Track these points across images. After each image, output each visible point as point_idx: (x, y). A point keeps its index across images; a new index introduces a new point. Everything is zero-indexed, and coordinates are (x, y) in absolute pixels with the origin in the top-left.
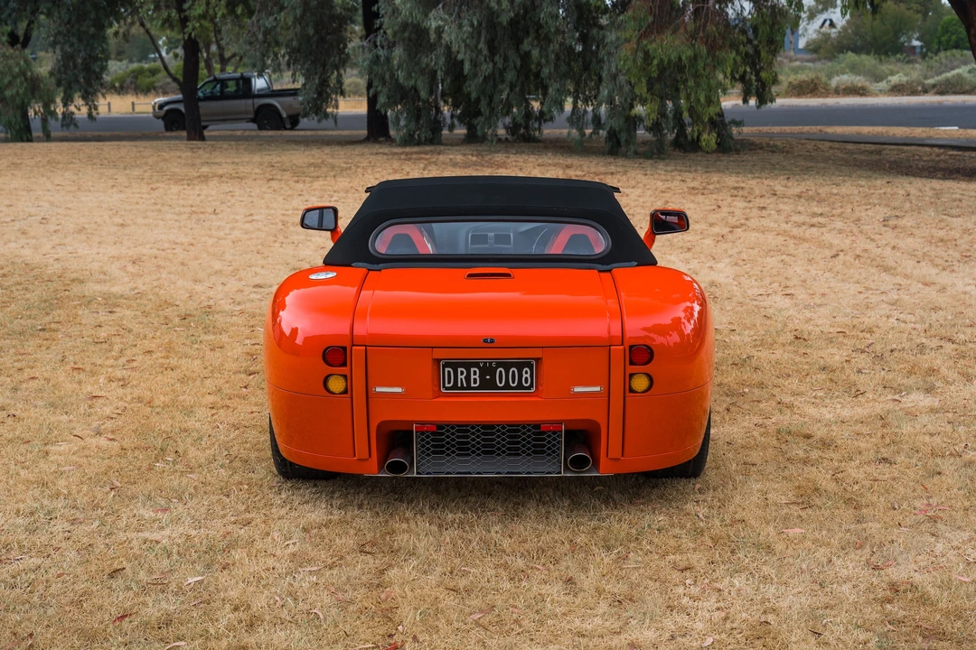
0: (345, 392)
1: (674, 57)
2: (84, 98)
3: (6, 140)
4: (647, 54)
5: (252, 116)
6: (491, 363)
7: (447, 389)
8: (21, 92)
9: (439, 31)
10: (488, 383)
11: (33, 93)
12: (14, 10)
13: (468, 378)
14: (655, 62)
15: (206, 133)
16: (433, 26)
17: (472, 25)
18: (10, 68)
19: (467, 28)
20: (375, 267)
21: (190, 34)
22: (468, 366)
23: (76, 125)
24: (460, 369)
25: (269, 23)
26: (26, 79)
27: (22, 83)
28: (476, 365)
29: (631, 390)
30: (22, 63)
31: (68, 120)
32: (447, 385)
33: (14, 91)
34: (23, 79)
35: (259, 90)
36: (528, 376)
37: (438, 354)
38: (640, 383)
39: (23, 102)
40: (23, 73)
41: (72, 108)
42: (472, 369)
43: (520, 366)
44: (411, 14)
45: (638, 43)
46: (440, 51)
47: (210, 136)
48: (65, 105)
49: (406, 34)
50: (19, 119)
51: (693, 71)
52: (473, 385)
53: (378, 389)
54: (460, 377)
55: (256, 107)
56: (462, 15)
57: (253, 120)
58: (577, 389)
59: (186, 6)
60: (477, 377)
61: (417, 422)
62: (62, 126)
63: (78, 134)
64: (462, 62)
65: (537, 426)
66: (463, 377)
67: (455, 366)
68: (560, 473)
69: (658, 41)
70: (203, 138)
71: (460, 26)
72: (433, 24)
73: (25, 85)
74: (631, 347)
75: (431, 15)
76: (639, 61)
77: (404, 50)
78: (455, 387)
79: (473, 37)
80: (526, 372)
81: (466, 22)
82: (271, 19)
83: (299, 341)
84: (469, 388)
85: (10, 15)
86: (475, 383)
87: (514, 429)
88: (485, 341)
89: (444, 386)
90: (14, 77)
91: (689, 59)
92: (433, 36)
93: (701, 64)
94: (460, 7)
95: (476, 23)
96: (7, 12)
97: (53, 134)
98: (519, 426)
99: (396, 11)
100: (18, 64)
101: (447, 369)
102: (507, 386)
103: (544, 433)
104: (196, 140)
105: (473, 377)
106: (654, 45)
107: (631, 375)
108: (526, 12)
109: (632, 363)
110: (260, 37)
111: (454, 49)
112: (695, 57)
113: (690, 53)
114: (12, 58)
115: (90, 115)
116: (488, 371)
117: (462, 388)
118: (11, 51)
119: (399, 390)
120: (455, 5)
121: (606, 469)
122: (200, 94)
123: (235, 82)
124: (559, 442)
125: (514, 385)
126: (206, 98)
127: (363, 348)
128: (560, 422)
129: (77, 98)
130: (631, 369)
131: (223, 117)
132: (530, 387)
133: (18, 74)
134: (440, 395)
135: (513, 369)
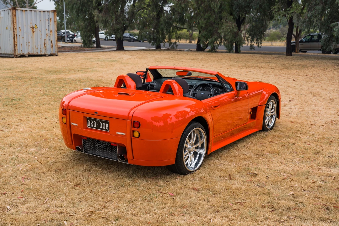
0: (65, 123)
2: (257, 40)
3: (227, 52)
5: (320, 48)
6: (98, 120)
7: (89, 127)
8: (230, 37)
10: (98, 127)
12: (237, 11)
13: (93, 124)
22: (93, 120)
23: (254, 49)
24: (91, 121)
26: (232, 33)
29: (134, 136)
30: (231, 28)
31: (252, 47)
32: (88, 125)
34: (231, 33)
36: (107, 126)
37: (85, 115)
38: (136, 134)
41: (253, 43)
42: (94, 121)
43: (106, 123)
47: (294, 54)
48: (251, 42)
53: (73, 124)
54: (91, 123)
57: (320, 50)
58: (118, 133)
60: (95, 124)
61: (83, 136)
62: (250, 49)
63: (256, 52)
65: (110, 143)
67: (90, 120)
68: (118, 160)
70: (291, 55)
73: (232, 35)
74: (134, 122)
78: (90, 126)
84: (93, 127)
85: (236, 13)
86: (95, 126)
88: (95, 113)
97: (241, 51)
98: (106, 142)
100: (230, 28)
101: (88, 120)
102: (102, 129)
103: (112, 146)
104: (289, 55)
105: (94, 124)
107: (134, 131)
109: (134, 127)
114: (228, 26)
115: (258, 46)
116: (98, 123)
117: (92, 127)
119: (76, 124)
121: (130, 162)
122: (304, 40)
123: (317, 36)
124: (117, 150)
125: (104, 129)
126: (306, 42)
127: (69, 110)
128: (116, 143)
129: (255, 39)
130: (133, 129)
131: (310, 48)
132: (108, 130)
133: (230, 32)
134: (87, 128)
135: (104, 123)
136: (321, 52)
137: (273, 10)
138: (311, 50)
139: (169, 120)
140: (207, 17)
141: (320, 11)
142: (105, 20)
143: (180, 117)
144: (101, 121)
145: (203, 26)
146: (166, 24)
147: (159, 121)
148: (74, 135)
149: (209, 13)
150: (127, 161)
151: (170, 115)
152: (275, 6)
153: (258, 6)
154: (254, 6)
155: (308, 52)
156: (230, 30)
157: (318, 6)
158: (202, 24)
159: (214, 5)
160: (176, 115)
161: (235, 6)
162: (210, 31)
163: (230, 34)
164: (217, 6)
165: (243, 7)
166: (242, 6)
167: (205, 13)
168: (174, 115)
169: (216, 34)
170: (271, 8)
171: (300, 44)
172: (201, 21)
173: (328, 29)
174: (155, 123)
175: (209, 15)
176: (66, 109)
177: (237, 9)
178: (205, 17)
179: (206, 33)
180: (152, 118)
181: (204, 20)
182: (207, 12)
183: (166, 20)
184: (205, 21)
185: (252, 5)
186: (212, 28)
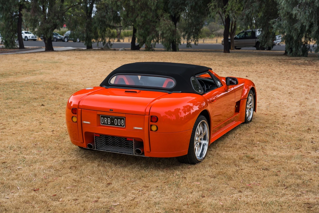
0: (76, 122)
2: (194, 37)
3: (165, 51)
5: (255, 45)
6: (113, 117)
7: (102, 124)
8: (169, 35)
10: (112, 124)
12: (173, 9)
13: (107, 121)
15: (230, 51)
17: (309, 12)
18: (166, 28)
19: (308, 14)
20: (108, 87)
22: (107, 117)
23: (191, 47)
24: (105, 118)
26: (171, 31)
27: (169, 32)
28: (109, 117)
29: (151, 130)
30: (170, 26)
31: (189, 45)
32: (102, 123)
33: (167, 35)
34: (170, 31)
35: (258, 36)
36: (123, 122)
37: (99, 113)
38: (154, 128)
41: (190, 41)
42: (108, 119)
43: (121, 119)
44: (287, 9)
48: (188, 40)
52: (109, 124)
53: (84, 122)
54: (105, 121)
55: (256, 41)
56: (306, 9)
57: (255, 46)
58: (135, 128)
59: (225, 7)
60: (109, 121)
61: (95, 133)
62: (187, 47)
63: (192, 49)
65: (126, 138)
66: (106, 121)
67: (104, 117)
68: (133, 154)
70: (229, 52)
71: (305, 13)
72: (294, 12)
73: (170, 33)
74: (151, 116)
75: (294, 9)
77: (288, 21)
78: (104, 124)
79: (310, 17)
80: (123, 121)
81: (307, 11)
83: (72, 105)
84: (108, 124)
85: (172, 10)
86: (109, 123)
87: (120, 138)
88: (110, 110)
89: (101, 123)
94: (306, 6)
95: (311, 12)
97: (180, 49)
98: (121, 138)
100: (168, 26)
101: (102, 118)
102: (117, 125)
103: (128, 141)
104: (226, 53)
105: (108, 121)
107: (151, 125)
109: (151, 121)
114: (167, 24)
115: (195, 43)
116: (112, 119)
117: (106, 124)
119: (88, 123)
121: (146, 155)
122: (238, 37)
123: (250, 33)
124: (133, 144)
125: (119, 125)
126: (240, 39)
127: (81, 109)
128: (132, 138)
129: (192, 37)
130: (151, 123)
131: (244, 45)
132: (123, 126)
134: (100, 126)
135: (119, 120)
136: (255, 48)
137: (210, 8)
138: (245, 46)
139: (179, 114)
140: (144, 15)
141: (257, 8)
142: (34, 19)
143: (187, 111)
144: (115, 118)
145: (139, 24)
146: (100, 22)
147: (173, 115)
148: (86, 133)
149: (145, 10)
150: (143, 154)
151: (180, 109)
152: (211, 3)
153: (194, 3)
154: (190, 3)
155: (242, 49)
156: (169, 28)
157: (255, 3)
158: (139, 22)
159: (151, 2)
160: (184, 109)
161: (170, 3)
162: (147, 29)
163: (168, 31)
164: (154, 4)
165: (179, 4)
166: (177, 4)
167: (142, 11)
168: (182, 110)
169: (153, 32)
170: (208, 5)
171: (235, 40)
173: (265, 26)
174: (169, 117)
175: (146, 13)
176: (76, 109)
177: (173, 7)
178: (142, 15)
179: (143, 31)
180: (166, 113)
181: (141, 18)
183: (100, 19)
185: (187, 3)
186: (148, 26)
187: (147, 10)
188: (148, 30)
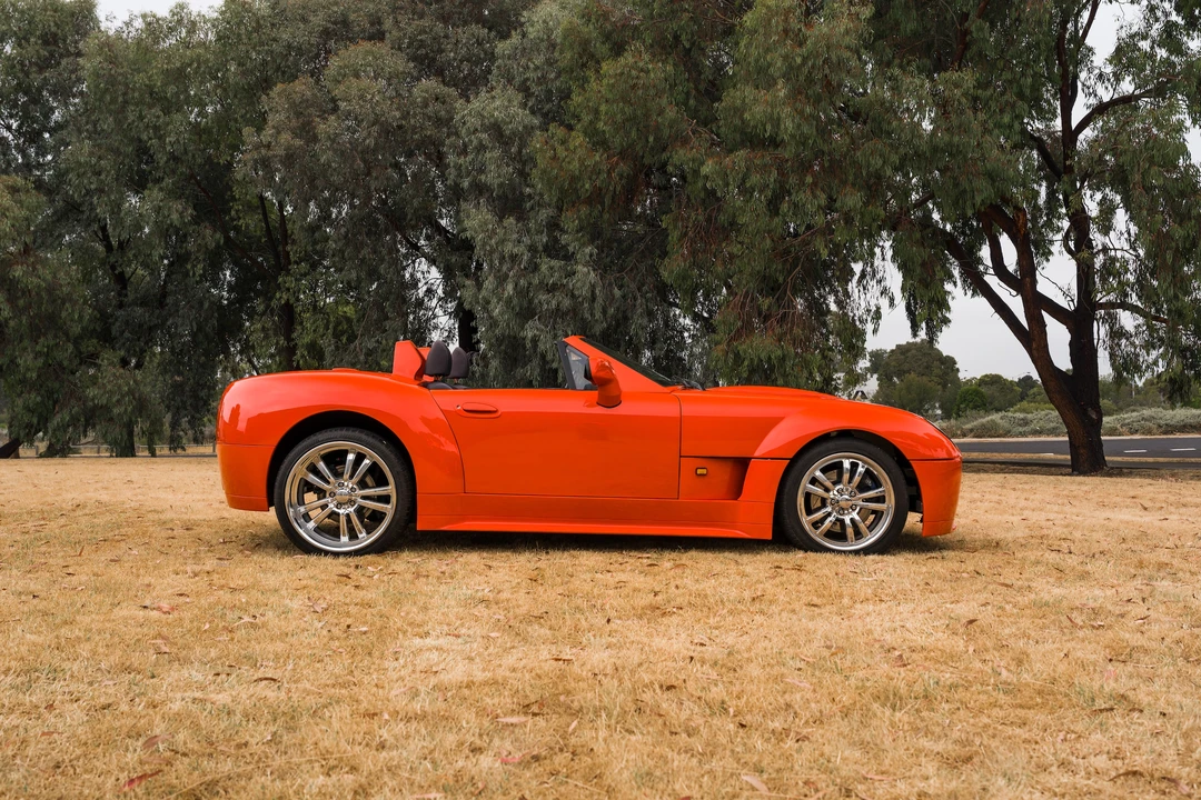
1: (763, 356)
3: (111, 456)
4: (737, 355)
8: (129, 409)
9: (535, 340)
11: (141, 412)
12: (128, 339)
14: (746, 363)
16: (530, 335)
18: (120, 387)
21: (298, 362)
25: (371, 344)
26: (135, 398)
27: (130, 402)
30: (132, 383)
33: (123, 409)
34: (132, 398)
39: (131, 421)
40: (131, 392)
44: (508, 325)
45: (728, 345)
46: (536, 362)
49: (503, 347)
50: (125, 434)
51: (782, 370)
59: (295, 335)
64: (556, 371)
69: (748, 342)
73: (134, 403)
75: (527, 325)
76: (731, 362)
82: (373, 340)
85: (124, 344)
90: (123, 396)
91: (778, 358)
92: (529, 345)
93: (789, 364)
94: (555, 320)
96: (122, 341)
99: (493, 324)
100: (127, 384)
106: (744, 347)
108: (618, 325)
110: (362, 358)
111: (549, 357)
112: (783, 359)
113: (779, 352)
114: (122, 378)
118: (122, 371)
120: (550, 317)
133: (127, 394)
140: (45, 350)
145: (29, 375)
149: (49, 336)
153: (194, 324)
158: (28, 369)
159: (73, 311)
161: (118, 324)
162: (50, 393)
164: (81, 317)
165: (145, 327)
166: (141, 326)
167: (39, 338)
169: (73, 402)
172: (25, 361)
175: (52, 343)
177: (127, 334)
178: (38, 348)
179: (39, 399)
181: (36, 358)
182: (45, 335)
184: (41, 361)
186: (57, 385)
187: (56, 336)
188: (55, 396)
